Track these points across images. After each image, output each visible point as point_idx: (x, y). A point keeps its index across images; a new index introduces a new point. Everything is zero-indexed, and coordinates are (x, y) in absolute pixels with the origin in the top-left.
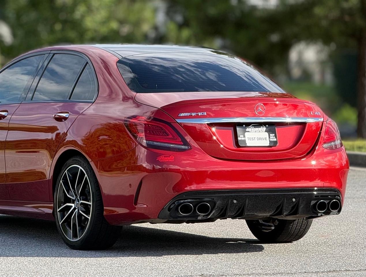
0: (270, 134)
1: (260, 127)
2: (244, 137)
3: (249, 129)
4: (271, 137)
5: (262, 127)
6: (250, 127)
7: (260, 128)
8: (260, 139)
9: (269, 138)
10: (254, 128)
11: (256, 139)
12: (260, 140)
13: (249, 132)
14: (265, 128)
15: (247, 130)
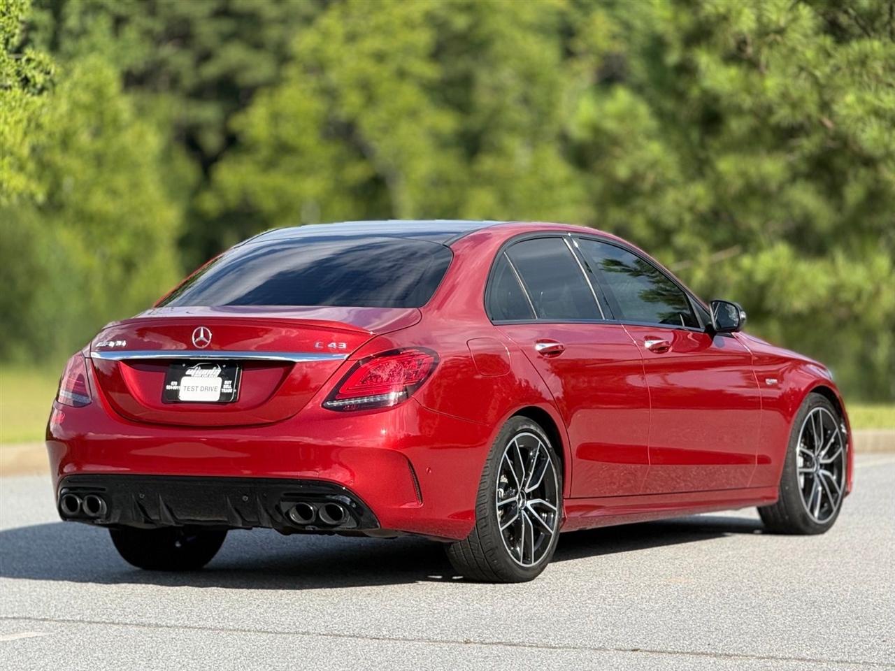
0: (226, 380)
1: (212, 369)
2: (179, 384)
3: (192, 371)
4: (224, 386)
5: (215, 368)
6: (194, 367)
7: (210, 370)
8: (206, 388)
9: (222, 387)
10: (202, 370)
11: (199, 389)
13: (190, 375)
14: (219, 370)
15: (187, 373)
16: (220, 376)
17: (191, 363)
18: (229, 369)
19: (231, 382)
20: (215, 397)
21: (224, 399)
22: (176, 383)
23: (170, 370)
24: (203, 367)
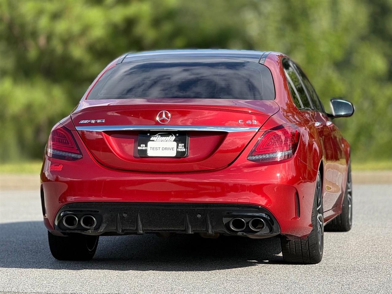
0: (180, 143)
1: (169, 136)
2: (146, 146)
3: (155, 138)
4: (179, 147)
5: (171, 136)
6: (156, 136)
7: (167, 138)
9: (177, 148)
10: (161, 137)
11: (161, 149)
12: (166, 150)
13: (153, 141)
14: (174, 138)
15: (151, 139)
16: (174, 141)
17: (154, 133)
18: (181, 137)
19: (183, 145)
20: (173, 154)
21: (179, 155)
22: (144, 145)
23: (140, 137)
24: (162, 135)
